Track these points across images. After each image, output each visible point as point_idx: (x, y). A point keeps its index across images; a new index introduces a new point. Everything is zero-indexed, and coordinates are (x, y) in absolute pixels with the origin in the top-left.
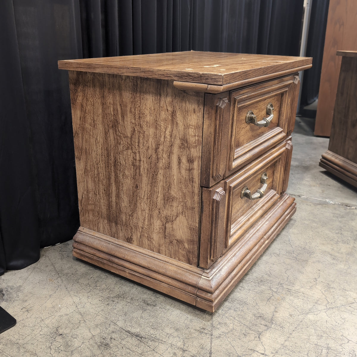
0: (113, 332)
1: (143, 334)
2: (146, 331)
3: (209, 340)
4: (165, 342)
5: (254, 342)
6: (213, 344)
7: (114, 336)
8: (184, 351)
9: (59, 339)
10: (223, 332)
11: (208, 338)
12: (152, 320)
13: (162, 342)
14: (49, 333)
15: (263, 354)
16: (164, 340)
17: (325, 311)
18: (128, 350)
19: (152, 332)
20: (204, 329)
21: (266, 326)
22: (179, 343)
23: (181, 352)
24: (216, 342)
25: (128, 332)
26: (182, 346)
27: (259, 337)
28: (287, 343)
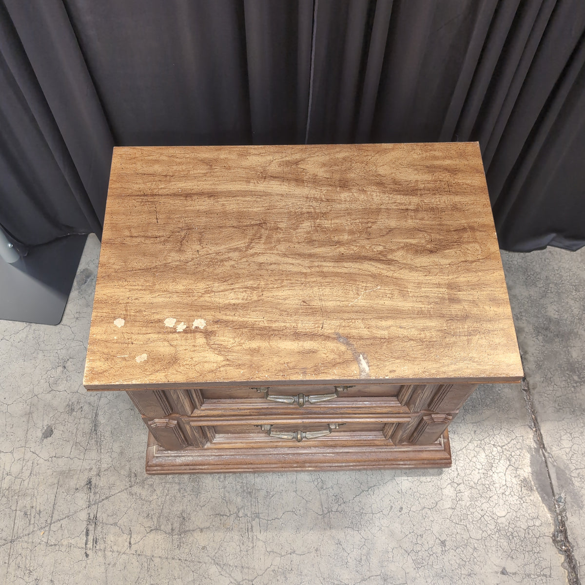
0: (89, 403)
1: (100, 429)
2: (105, 429)
3: (123, 488)
4: (101, 452)
5: (142, 528)
6: (119, 494)
7: (86, 408)
8: (98, 475)
9: (60, 369)
10: (140, 494)
11: (126, 486)
12: (122, 424)
13: (99, 450)
14: (61, 357)
15: (130, 543)
16: (102, 450)
17: (233, 581)
18: (75, 430)
19: (107, 434)
20: (136, 476)
21: (172, 530)
22: (106, 465)
23: (95, 473)
24: (124, 496)
25: (96, 415)
26: (103, 470)
27: (151, 530)
28: (157, 560)
